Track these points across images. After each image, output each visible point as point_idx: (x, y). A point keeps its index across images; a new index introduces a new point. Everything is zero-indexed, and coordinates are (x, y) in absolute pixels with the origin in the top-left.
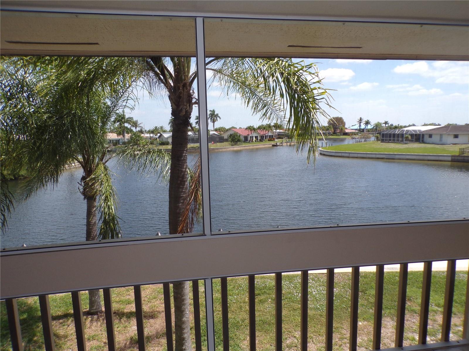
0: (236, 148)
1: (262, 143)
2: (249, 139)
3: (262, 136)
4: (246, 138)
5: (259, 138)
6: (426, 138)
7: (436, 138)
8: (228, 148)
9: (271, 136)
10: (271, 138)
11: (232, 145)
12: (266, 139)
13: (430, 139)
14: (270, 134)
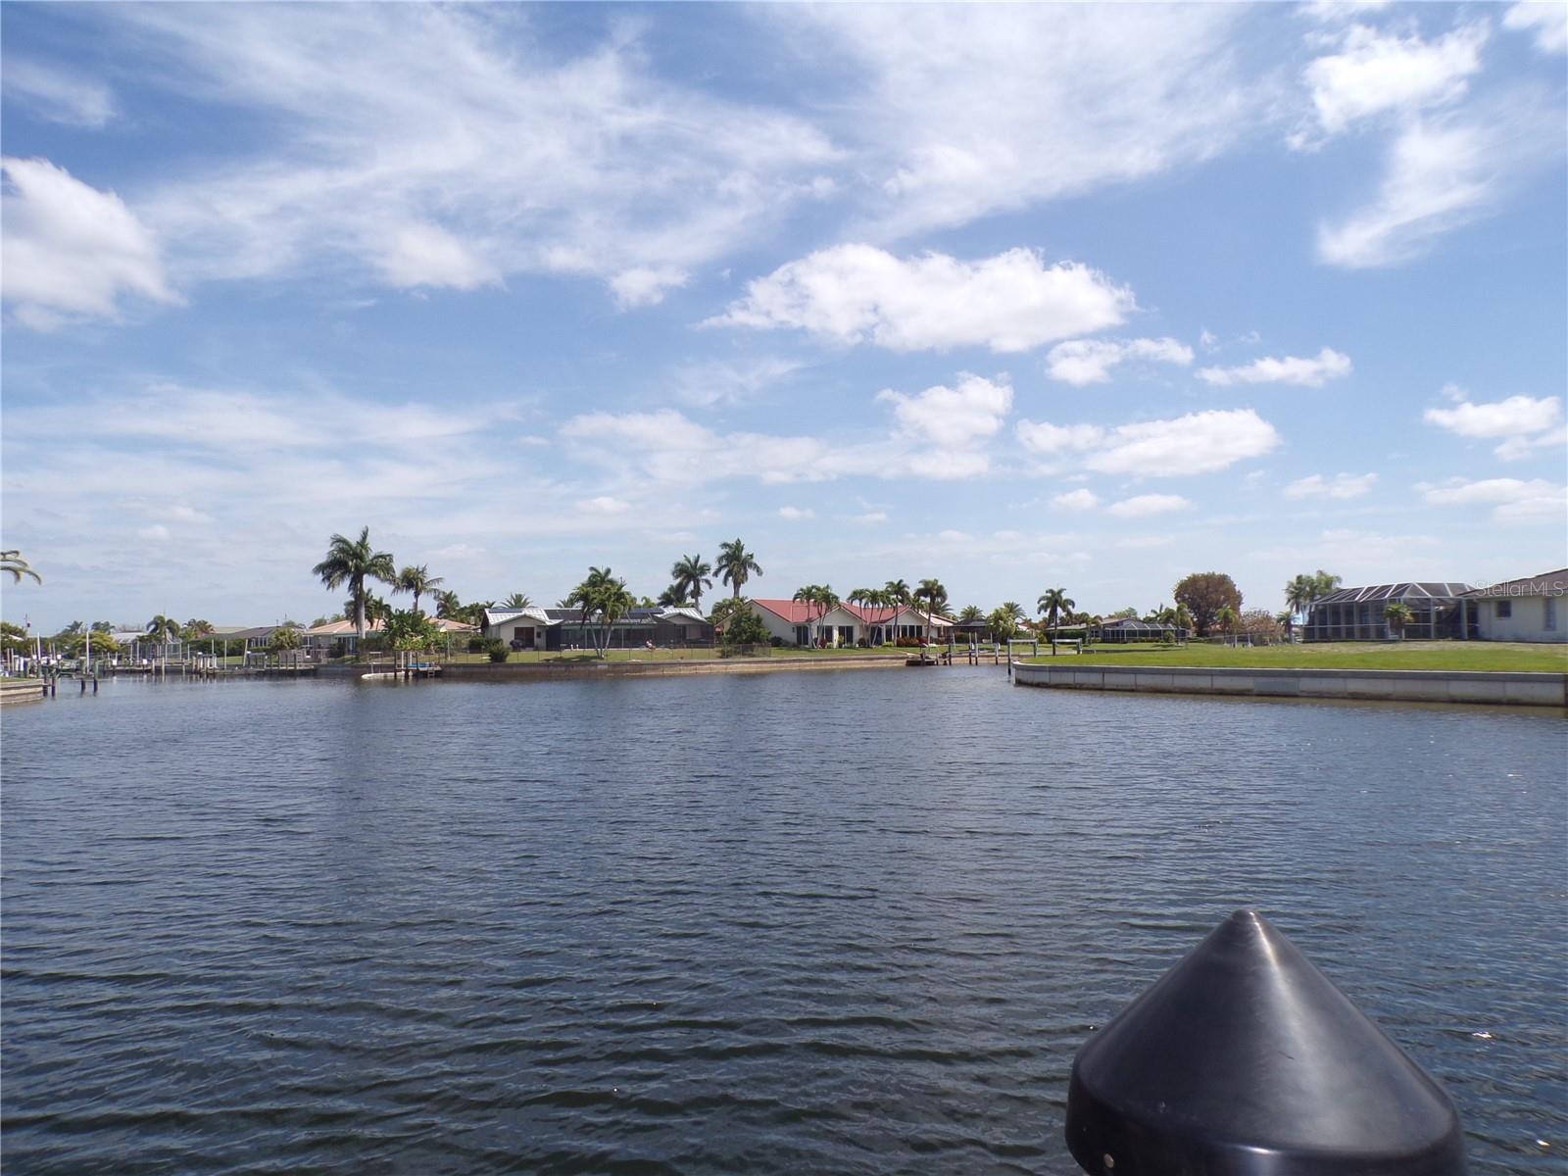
0: (740, 665)
1: (864, 653)
2: (814, 634)
3: (873, 629)
4: (802, 632)
5: (857, 635)
6: (1487, 617)
7: (1528, 616)
8: (700, 664)
9: (912, 627)
10: (913, 637)
11: (724, 655)
12: (889, 638)
13: (1505, 621)
14: (905, 620)
